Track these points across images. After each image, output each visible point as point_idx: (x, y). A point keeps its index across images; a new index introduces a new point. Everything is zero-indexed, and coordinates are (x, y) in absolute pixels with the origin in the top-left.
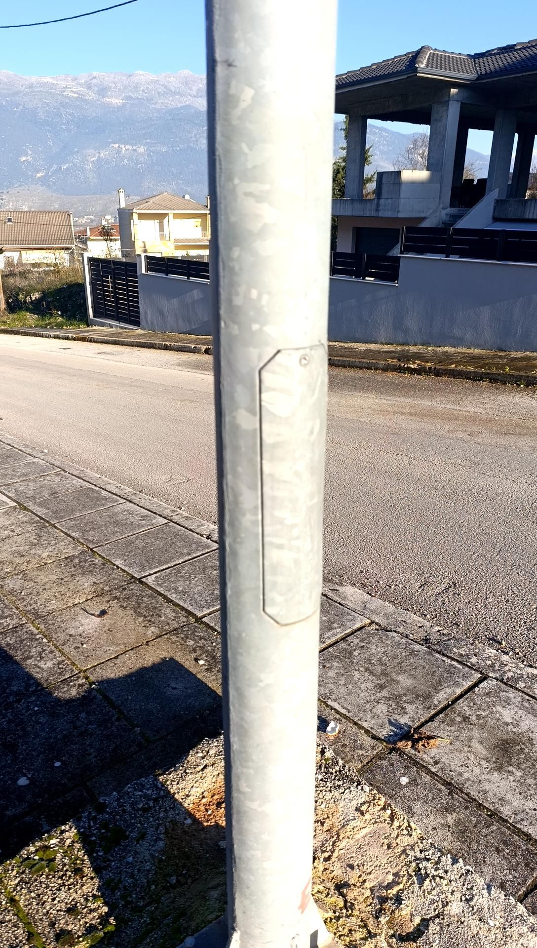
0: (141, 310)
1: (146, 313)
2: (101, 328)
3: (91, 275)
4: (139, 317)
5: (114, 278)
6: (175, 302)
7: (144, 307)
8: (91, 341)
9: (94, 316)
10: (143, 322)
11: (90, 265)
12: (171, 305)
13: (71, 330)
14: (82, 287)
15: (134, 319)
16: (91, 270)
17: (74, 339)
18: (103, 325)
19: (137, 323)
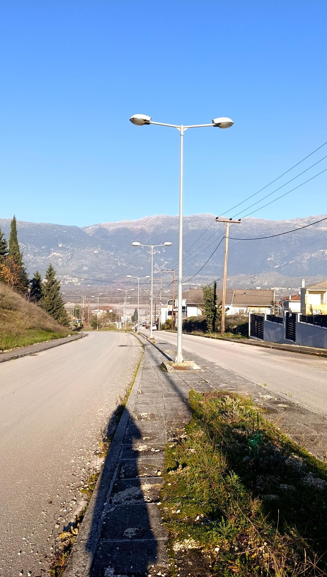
0: (264, 334)
1: (265, 335)
2: (252, 340)
3: (251, 320)
4: (263, 336)
5: (258, 322)
6: (273, 331)
7: (265, 333)
8: (243, 343)
9: (251, 335)
10: (264, 338)
11: (251, 317)
12: (272, 332)
13: (242, 340)
14: (248, 324)
15: (261, 337)
16: (251, 318)
17: (239, 342)
18: (252, 339)
19: (262, 339)
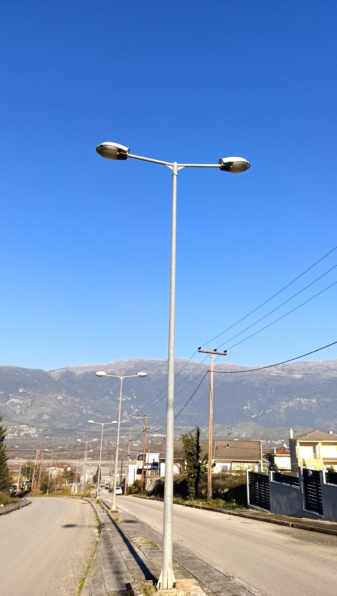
0: (271, 501)
1: (273, 503)
2: (252, 510)
3: (250, 481)
4: (269, 505)
5: (260, 483)
6: (285, 497)
7: (272, 500)
8: (243, 517)
9: (250, 504)
10: (271, 508)
11: (249, 476)
12: (283, 499)
13: (238, 511)
14: (246, 485)
15: (266, 505)
16: (250, 478)
17: (237, 515)
18: (253, 508)
19: (269, 509)
